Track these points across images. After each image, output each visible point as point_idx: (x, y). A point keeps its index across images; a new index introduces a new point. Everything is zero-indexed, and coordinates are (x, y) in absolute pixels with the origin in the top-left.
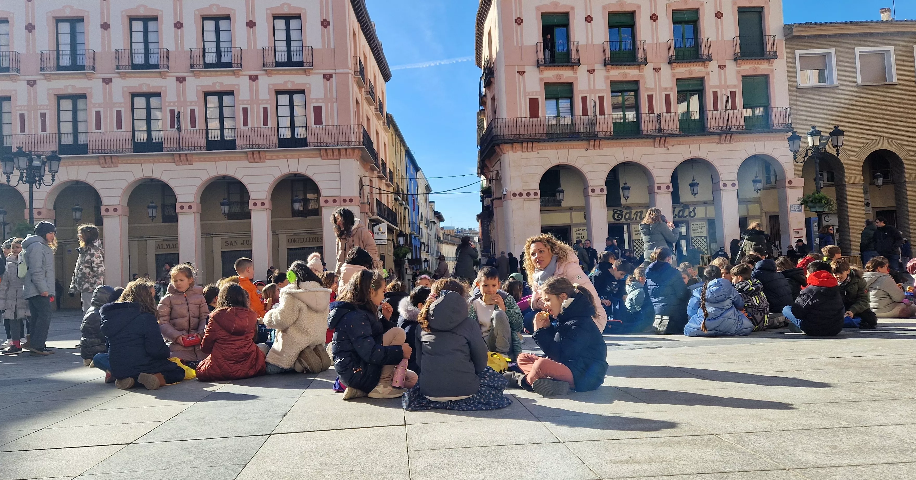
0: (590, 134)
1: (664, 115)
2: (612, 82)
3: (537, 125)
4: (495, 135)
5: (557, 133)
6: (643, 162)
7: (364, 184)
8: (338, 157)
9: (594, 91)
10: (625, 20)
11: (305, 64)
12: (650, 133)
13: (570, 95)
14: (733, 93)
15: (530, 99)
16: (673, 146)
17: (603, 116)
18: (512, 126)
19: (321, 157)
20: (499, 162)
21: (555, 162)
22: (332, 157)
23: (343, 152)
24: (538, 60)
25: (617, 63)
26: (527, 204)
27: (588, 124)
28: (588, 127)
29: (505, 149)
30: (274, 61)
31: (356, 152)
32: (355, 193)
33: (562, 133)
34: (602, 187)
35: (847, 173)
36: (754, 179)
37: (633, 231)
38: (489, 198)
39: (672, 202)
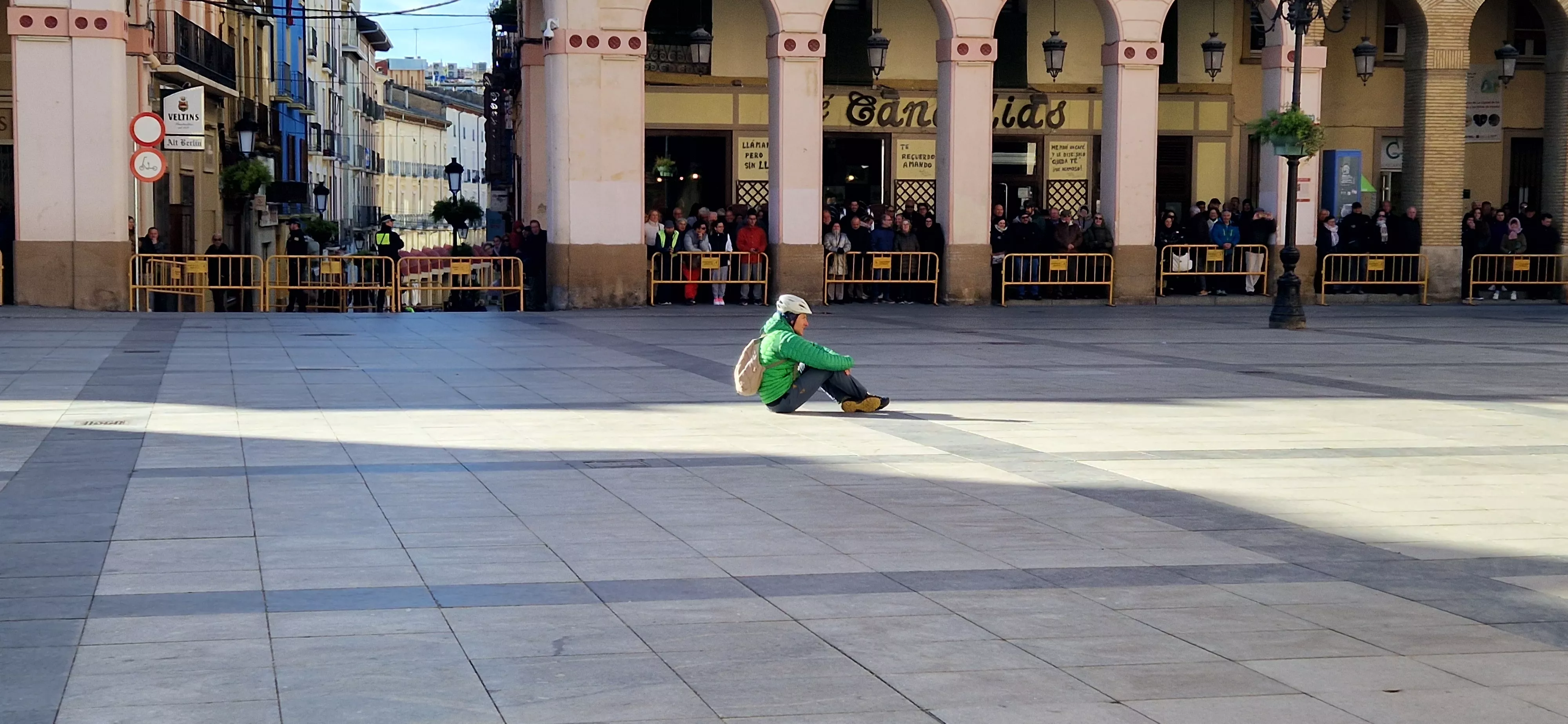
26: (609, 70)
34: (814, 37)
35: (1431, 41)
36: (1206, 38)
37: (899, 156)
38: (511, 34)
39: (994, 87)
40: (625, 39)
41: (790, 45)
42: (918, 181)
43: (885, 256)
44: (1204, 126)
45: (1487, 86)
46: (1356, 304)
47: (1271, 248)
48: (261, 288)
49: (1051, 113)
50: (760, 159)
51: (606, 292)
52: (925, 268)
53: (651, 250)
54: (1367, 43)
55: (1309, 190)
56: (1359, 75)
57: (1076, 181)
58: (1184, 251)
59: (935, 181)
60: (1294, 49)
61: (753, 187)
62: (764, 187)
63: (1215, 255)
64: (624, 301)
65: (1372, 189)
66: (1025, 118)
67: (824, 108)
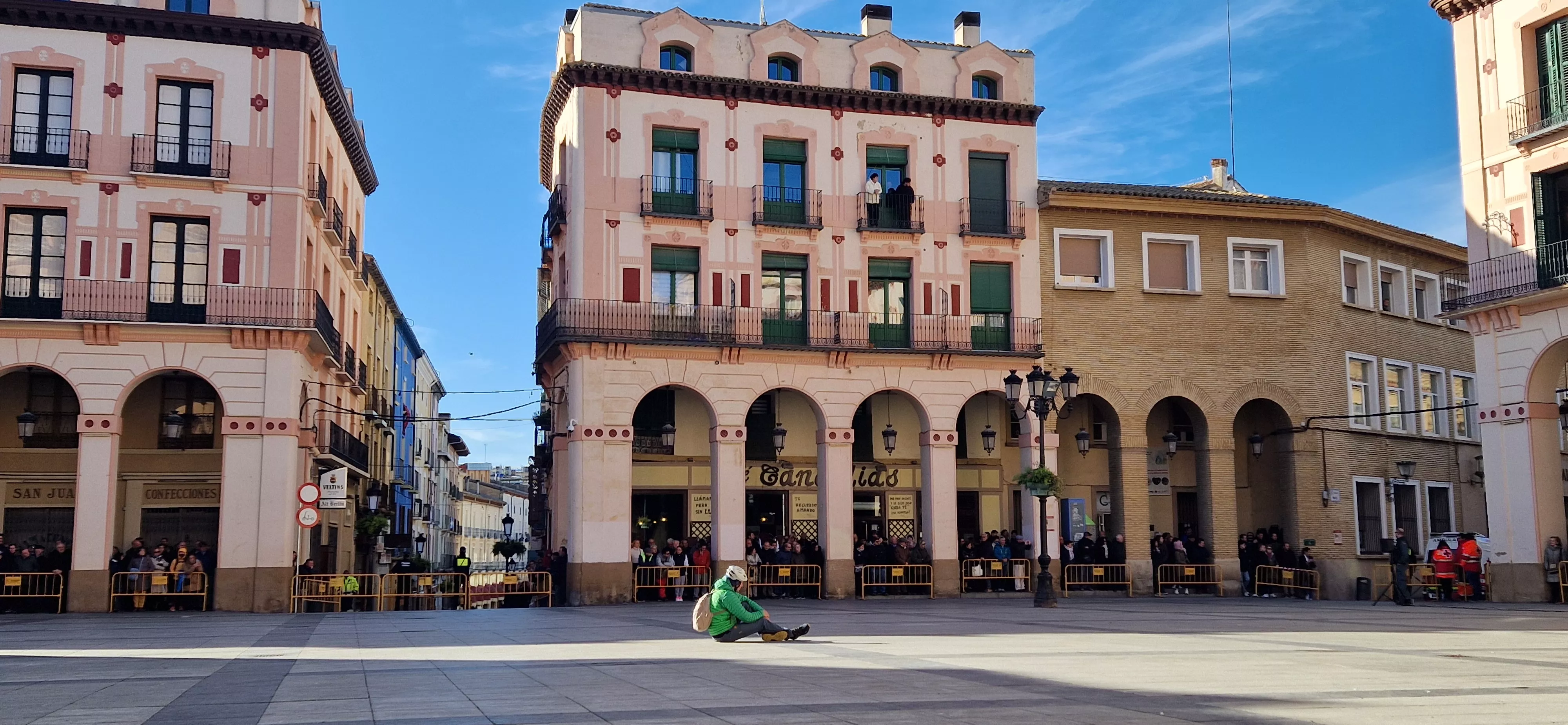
0: (722, 338)
1: (847, 316)
2: (765, 254)
3: (634, 315)
4: (561, 327)
5: (668, 332)
6: (809, 390)
7: (309, 397)
8: (263, 346)
9: (734, 265)
10: (792, 152)
11: (213, 172)
12: (822, 343)
13: (694, 268)
14: (955, 289)
15: (624, 269)
16: (858, 367)
17: (746, 309)
18: (592, 314)
19: (231, 342)
20: (565, 372)
21: (662, 382)
22: (252, 345)
23: (274, 336)
24: (642, 205)
25: (774, 223)
26: (609, 451)
27: (720, 319)
28: (720, 325)
29: (577, 352)
30: (152, 162)
31: (301, 337)
32: (291, 412)
33: (677, 332)
34: (739, 429)
35: (1123, 430)
36: (984, 429)
37: (794, 505)
38: (547, 432)
39: (853, 460)
40: (619, 431)
41: (724, 433)
42: (806, 521)
43: (787, 567)
44: (985, 485)
45: (1159, 460)
46: (1087, 597)
47: (1032, 561)
48: (378, 595)
49: (889, 477)
50: (705, 508)
51: (605, 595)
52: (813, 575)
53: (635, 566)
54: (1084, 432)
55: (1054, 524)
56: (1080, 451)
57: (906, 520)
58: (977, 564)
59: (817, 521)
60: (1039, 435)
61: (701, 526)
62: (708, 526)
63: (997, 566)
64: (617, 599)
65: (1093, 524)
66: (873, 480)
67: (746, 475)
